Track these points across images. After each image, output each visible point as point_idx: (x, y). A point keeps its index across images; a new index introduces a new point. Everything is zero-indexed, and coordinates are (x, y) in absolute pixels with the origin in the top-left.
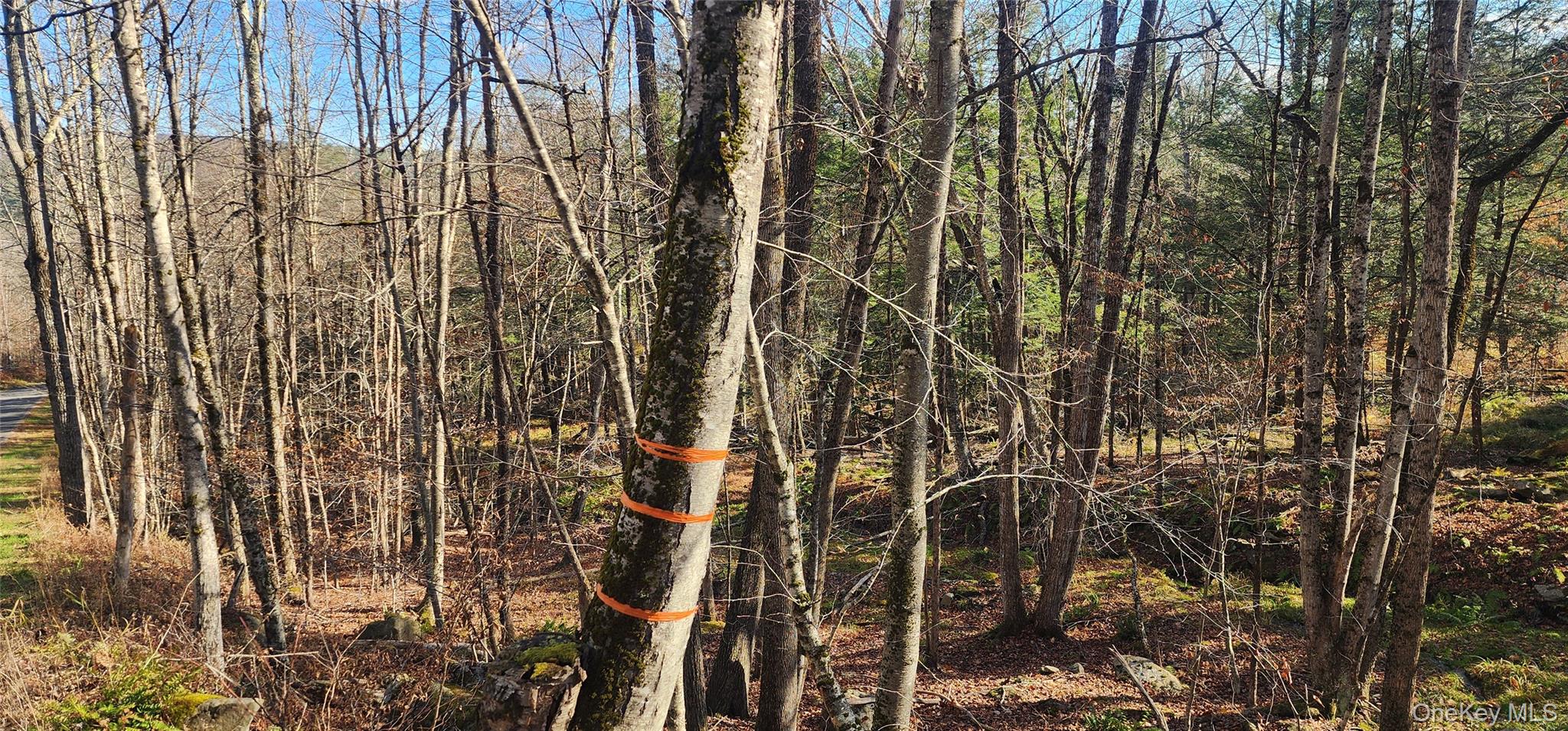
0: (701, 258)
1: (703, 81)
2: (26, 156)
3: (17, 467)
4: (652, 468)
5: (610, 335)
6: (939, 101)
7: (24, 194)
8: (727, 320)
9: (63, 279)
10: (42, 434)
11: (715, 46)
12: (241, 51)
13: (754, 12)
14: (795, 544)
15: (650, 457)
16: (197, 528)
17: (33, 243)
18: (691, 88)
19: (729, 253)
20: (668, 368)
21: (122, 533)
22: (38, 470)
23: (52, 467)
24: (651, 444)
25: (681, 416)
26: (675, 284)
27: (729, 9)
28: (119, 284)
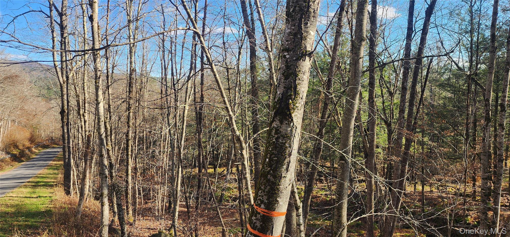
0: (280, 143)
1: (284, 82)
2: (63, 80)
3: (51, 173)
4: (259, 218)
5: (244, 161)
6: (355, 77)
7: (62, 91)
8: (289, 165)
9: (71, 117)
10: (60, 163)
11: (289, 71)
12: (129, 50)
13: (303, 59)
14: (302, 233)
15: (259, 213)
16: (103, 203)
17: (63, 106)
18: (279, 84)
19: (290, 141)
20: (267, 181)
21: (80, 200)
22: (58, 174)
23: (62, 174)
24: (260, 208)
25: (271, 199)
26: (271, 151)
27: (294, 59)
28: (87, 120)
